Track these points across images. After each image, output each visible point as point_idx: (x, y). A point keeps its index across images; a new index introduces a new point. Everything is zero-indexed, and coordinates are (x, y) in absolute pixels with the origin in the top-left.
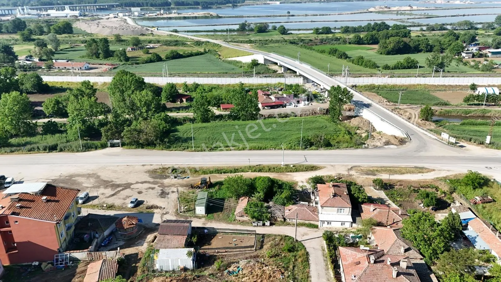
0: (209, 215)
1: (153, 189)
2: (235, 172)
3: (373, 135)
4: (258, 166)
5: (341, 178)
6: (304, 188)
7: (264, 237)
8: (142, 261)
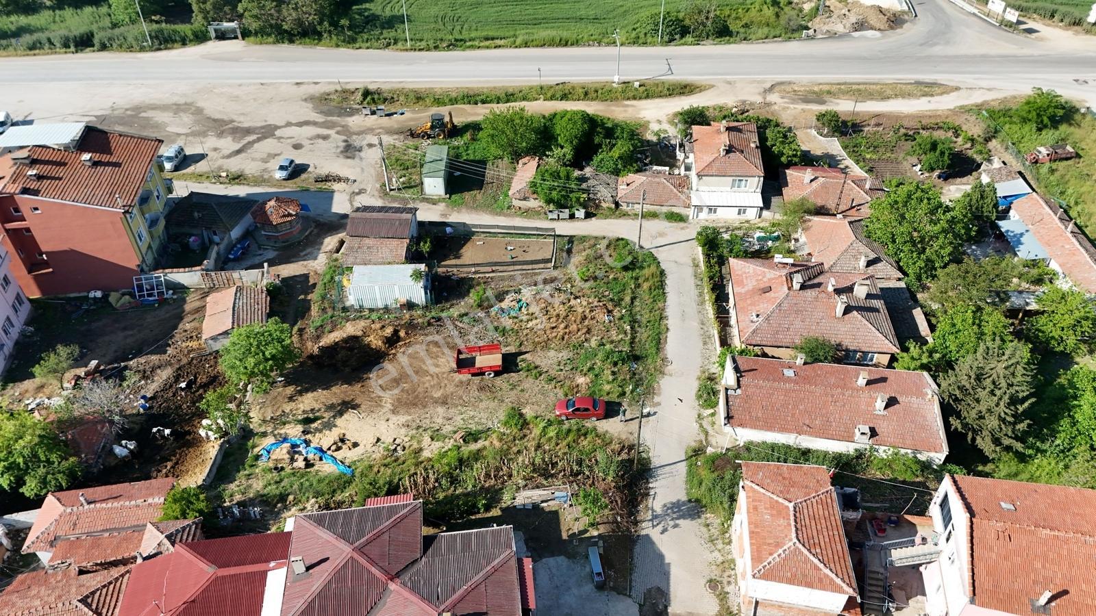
0: (453, 196)
1: (325, 138)
2: (507, 101)
3: (829, 7)
4: (561, 86)
5: (748, 111)
6: (662, 135)
7: (572, 242)
8: (318, 291)
